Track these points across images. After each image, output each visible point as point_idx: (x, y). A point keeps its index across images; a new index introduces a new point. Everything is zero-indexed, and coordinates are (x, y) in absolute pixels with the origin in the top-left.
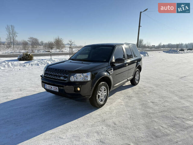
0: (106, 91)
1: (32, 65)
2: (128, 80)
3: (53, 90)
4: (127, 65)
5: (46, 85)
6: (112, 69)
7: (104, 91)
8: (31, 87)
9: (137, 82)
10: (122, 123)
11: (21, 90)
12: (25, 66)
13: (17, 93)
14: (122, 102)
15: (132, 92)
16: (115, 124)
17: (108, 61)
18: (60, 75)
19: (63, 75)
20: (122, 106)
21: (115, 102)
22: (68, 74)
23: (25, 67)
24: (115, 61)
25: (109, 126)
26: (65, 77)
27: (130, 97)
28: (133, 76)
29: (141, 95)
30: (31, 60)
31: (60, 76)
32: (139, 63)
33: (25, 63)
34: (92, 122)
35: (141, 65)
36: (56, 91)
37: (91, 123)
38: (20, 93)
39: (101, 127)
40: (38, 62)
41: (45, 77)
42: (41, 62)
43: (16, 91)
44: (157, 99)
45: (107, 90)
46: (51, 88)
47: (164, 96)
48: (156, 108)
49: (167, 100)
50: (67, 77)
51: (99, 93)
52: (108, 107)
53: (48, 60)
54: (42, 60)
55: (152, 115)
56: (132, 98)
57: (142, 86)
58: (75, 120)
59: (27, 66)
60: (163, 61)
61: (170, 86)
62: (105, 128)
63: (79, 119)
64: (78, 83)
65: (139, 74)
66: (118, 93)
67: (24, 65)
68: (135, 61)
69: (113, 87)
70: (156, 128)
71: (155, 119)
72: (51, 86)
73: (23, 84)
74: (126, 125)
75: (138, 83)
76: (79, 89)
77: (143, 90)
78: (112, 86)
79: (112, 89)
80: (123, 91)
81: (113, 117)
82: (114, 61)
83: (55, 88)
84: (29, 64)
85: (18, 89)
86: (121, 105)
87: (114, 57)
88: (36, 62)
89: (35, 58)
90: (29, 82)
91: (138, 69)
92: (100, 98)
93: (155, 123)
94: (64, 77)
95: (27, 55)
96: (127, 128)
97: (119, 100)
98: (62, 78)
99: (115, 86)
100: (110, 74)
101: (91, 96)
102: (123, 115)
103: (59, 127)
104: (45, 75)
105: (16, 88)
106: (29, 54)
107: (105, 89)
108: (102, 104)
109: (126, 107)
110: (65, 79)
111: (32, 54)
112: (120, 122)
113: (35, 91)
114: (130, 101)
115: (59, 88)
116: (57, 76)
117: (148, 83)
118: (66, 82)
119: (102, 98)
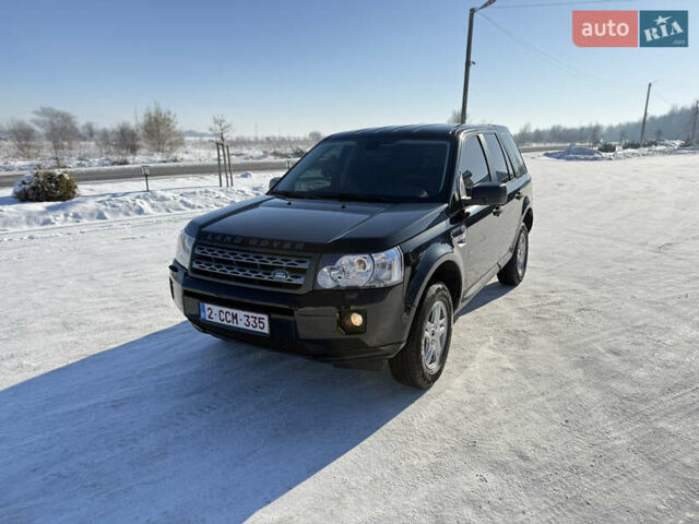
0: (445, 319)
1: (76, 216)
2: (500, 269)
3: (241, 325)
5: (207, 306)
7: (441, 318)
9: (521, 272)
10: (545, 449)
11: (66, 327)
12: (47, 222)
13: (54, 339)
14: (499, 359)
15: (515, 314)
16: (524, 458)
18: (270, 263)
19: (285, 264)
20: (510, 377)
21: (472, 359)
22: (309, 258)
23: (49, 226)
24: (466, 197)
25: (504, 467)
26: (296, 272)
28: (511, 251)
29: (554, 323)
30: (70, 198)
31: (268, 269)
33: (50, 209)
34: (427, 457)
36: (258, 329)
37: (424, 461)
38: (68, 338)
39: (473, 476)
40: (102, 207)
41: (195, 271)
42: (114, 206)
43: (49, 332)
44: (622, 338)
45: (447, 311)
46: (230, 318)
48: (641, 373)
50: (303, 271)
51: (427, 329)
52: (458, 382)
53: (138, 197)
54: (114, 195)
55: (642, 407)
56: (531, 338)
57: (539, 287)
59: (58, 224)
61: (640, 282)
62: (490, 477)
64: (354, 296)
65: (525, 242)
67: (46, 217)
68: (518, 191)
69: (463, 300)
71: (664, 424)
72: (231, 311)
73: (65, 300)
75: (523, 275)
76: (357, 320)
77: (554, 303)
78: (462, 296)
79: (460, 305)
81: (499, 425)
82: (463, 194)
83: (251, 320)
84: (66, 215)
85: (54, 323)
86: (504, 370)
87: (461, 181)
88: (91, 205)
89: (83, 189)
90: (88, 289)
91: (523, 224)
92: (430, 348)
93: (673, 440)
94: (291, 270)
95: (50, 178)
96: (576, 470)
97: (486, 351)
98: (280, 276)
99: (467, 295)
102: (535, 415)
105: (44, 316)
106: (61, 176)
107: (441, 309)
108: (433, 372)
109: (527, 378)
110: (295, 281)
111: (71, 174)
112: (536, 446)
113: (129, 328)
114: (529, 352)
115: (270, 320)
116: (253, 267)
117: (554, 275)
118: (300, 291)
119: (435, 348)
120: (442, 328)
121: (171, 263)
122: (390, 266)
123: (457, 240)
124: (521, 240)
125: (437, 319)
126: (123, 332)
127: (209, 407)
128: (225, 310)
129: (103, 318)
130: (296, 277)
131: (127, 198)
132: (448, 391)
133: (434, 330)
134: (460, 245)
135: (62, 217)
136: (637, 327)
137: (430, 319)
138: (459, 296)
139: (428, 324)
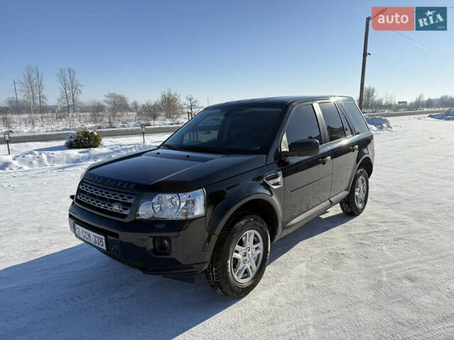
0: (260, 245)
2: (332, 204)
3: (92, 241)
4: (329, 158)
6: (280, 173)
7: (255, 242)
9: (360, 206)
13: (27, 238)
14: (311, 277)
15: (343, 240)
17: (265, 151)
18: (113, 198)
19: (120, 199)
22: (135, 195)
24: (288, 150)
26: (126, 205)
27: (337, 258)
28: (347, 190)
30: (96, 147)
31: (111, 202)
32: (365, 151)
33: (81, 153)
35: (370, 156)
36: (101, 246)
38: (34, 237)
43: (27, 233)
45: (263, 240)
50: (129, 205)
51: (237, 252)
52: (267, 294)
56: (346, 260)
57: (374, 218)
64: (162, 226)
65: (365, 183)
66: (302, 245)
68: (352, 145)
69: (284, 228)
72: (88, 231)
73: (52, 212)
75: (363, 208)
78: (280, 225)
79: (281, 233)
82: (285, 148)
83: (97, 239)
85: (35, 227)
87: (285, 138)
89: (105, 141)
91: (362, 170)
92: (241, 266)
94: (123, 204)
95: (86, 134)
98: (116, 208)
99: (290, 224)
100: (271, 192)
101: (206, 267)
104: (78, 197)
105: (33, 222)
107: (255, 236)
108: (247, 285)
110: (125, 212)
111: (98, 132)
114: (338, 272)
115: (106, 240)
118: (126, 220)
119: (248, 266)
120: (258, 252)
121: (73, 194)
122: (193, 202)
123: (270, 183)
124: (360, 181)
125: (249, 243)
127: (79, 297)
128: (85, 230)
130: (126, 209)
132: (254, 302)
133: (246, 252)
134: (275, 187)
137: (241, 244)
138: (277, 225)
139: (238, 247)
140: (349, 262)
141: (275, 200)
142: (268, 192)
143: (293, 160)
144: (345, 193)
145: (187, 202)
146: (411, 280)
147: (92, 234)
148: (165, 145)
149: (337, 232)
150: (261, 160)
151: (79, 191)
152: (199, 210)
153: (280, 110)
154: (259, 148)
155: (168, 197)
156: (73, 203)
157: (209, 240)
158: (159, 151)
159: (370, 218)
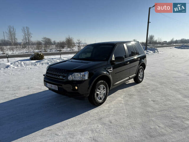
0: (105, 90)
1: (42, 64)
2: (130, 79)
3: (53, 88)
4: (129, 63)
5: (47, 84)
6: (112, 67)
7: (103, 89)
8: (38, 85)
10: (118, 121)
11: (28, 88)
13: (25, 91)
14: (122, 101)
15: (134, 90)
16: (111, 122)
18: (59, 74)
19: (62, 75)
20: (121, 105)
21: (114, 100)
22: (67, 73)
23: (36, 66)
25: (105, 124)
26: (64, 76)
27: (131, 95)
28: (136, 74)
29: (143, 93)
30: (42, 59)
31: (59, 76)
32: (143, 60)
33: (37, 62)
34: (89, 120)
35: (145, 62)
36: (56, 89)
38: (27, 91)
39: (96, 125)
40: (49, 61)
41: (46, 76)
42: (51, 61)
43: (24, 89)
44: (159, 98)
45: (106, 88)
47: (167, 94)
48: (157, 106)
49: (169, 98)
50: (65, 76)
51: (98, 91)
52: (107, 105)
53: (57, 59)
54: (52, 59)
55: (150, 114)
56: (134, 96)
57: (145, 84)
58: (73, 118)
59: (38, 65)
60: (174, 57)
61: (176, 84)
62: (100, 126)
63: (77, 116)
64: (75, 82)
65: (142, 72)
66: (120, 91)
67: (36, 64)
68: (138, 58)
70: (152, 127)
71: (153, 118)
74: (122, 123)
75: (142, 81)
76: (76, 88)
77: (146, 88)
78: (112, 84)
79: (112, 87)
80: (125, 89)
81: (110, 115)
82: (113, 59)
84: (40, 63)
85: (26, 87)
86: (121, 103)
87: (113, 56)
88: (46, 61)
89: (45, 57)
90: (37, 80)
91: (141, 67)
92: (99, 96)
93: (152, 122)
95: (38, 54)
96: (122, 127)
97: (120, 99)
98: (61, 77)
99: (115, 84)
101: (89, 95)
102: (121, 114)
103: (57, 124)
104: (47, 75)
106: (40, 54)
107: (104, 87)
108: (101, 102)
109: (125, 105)
111: (42, 54)
112: (116, 120)
113: (41, 89)
114: (131, 99)
115: (58, 87)
116: (56, 75)
117: (152, 81)
118: (64, 81)
119: (101, 96)
120: (105, 92)
121: (44, 74)
122: (85, 76)
123: (108, 70)
124: (141, 71)
125: (102, 89)
126: (39, 90)
127: (48, 107)
128: (50, 85)
129: (37, 87)
130: (64, 78)
131: (55, 60)
132: (103, 107)
133: (101, 92)
134: (110, 72)
135: (39, 64)
136: (165, 95)
137: (99, 89)
138: (111, 84)
139: (98, 90)
140: (135, 97)
141: (110, 76)
142: (108, 73)
143: (117, 63)
144: (135, 75)
145: (83, 75)
146: (154, 101)
147: (53, 85)
148: (73, 58)
149: (132, 88)
150: (106, 63)
151: (47, 73)
152: (86, 78)
153: (112, 46)
154: (105, 59)
155: (77, 74)
156: (45, 77)
157: (89, 88)
158: (72, 60)
159: (144, 84)
